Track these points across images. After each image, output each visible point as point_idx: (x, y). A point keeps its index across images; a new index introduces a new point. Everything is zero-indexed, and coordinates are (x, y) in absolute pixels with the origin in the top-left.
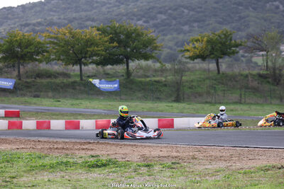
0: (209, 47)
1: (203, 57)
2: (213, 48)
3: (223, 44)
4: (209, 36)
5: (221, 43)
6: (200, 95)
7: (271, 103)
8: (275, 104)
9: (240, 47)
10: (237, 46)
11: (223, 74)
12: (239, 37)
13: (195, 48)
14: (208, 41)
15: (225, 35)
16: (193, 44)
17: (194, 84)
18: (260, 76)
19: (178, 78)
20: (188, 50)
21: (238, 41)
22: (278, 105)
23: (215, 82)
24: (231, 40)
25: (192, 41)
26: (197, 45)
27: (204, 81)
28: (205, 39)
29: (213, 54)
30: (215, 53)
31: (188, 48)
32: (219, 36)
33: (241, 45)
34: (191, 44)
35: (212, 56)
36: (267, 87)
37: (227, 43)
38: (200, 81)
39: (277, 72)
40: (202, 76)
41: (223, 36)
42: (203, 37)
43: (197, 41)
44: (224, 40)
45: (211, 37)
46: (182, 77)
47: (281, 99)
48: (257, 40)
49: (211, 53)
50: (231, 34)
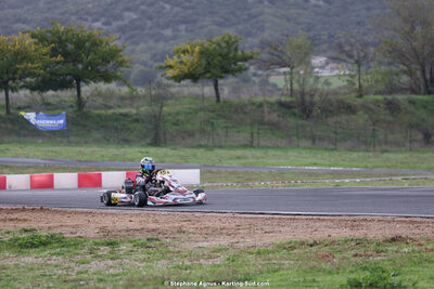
0: (204, 62)
1: (193, 77)
2: (209, 63)
3: (225, 56)
4: (202, 45)
5: (220, 55)
6: (190, 134)
7: (298, 146)
8: (304, 148)
9: (251, 61)
10: (245, 59)
11: (225, 102)
12: (248, 45)
13: (181, 62)
14: (201, 53)
15: (227, 43)
16: (179, 57)
17: (181, 118)
18: (282, 105)
19: (156, 109)
20: (171, 67)
21: (248, 52)
22: (310, 148)
23: (211, 114)
24: (236, 49)
25: (178, 52)
26: (185, 58)
28: (197, 49)
29: (209, 72)
30: (213, 70)
31: (171, 62)
32: (219, 45)
33: (251, 58)
34: (175, 57)
35: (208, 75)
36: (292, 121)
37: (231, 55)
38: (190, 113)
39: (307, 98)
40: (193, 106)
41: (224, 45)
42: (194, 46)
43: (184, 52)
44: (226, 50)
45: (206, 45)
46: (162, 107)
47: (313, 139)
48: (276, 50)
49: (207, 71)
50: (236, 42)
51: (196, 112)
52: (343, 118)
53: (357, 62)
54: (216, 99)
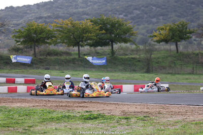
0: (171, 34)
1: (166, 41)
2: (173, 35)
3: (181, 31)
4: (170, 26)
5: (179, 31)
6: (164, 68)
9: (193, 34)
10: (191, 33)
11: (181, 53)
12: (192, 26)
13: (160, 34)
14: (170, 30)
15: (182, 25)
16: (159, 31)
17: (160, 60)
19: (148, 56)
20: (155, 36)
21: (192, 30)
23: (174, 59)
24: (186, 28)
25: (159, 29)
26: (162, 32)
27: (167, 57)
28: (168, 28)
29: (173, 39)
30: (175, 38)
31: (156, 34)
32: (178, 26)
33: (193, 32)
34: (157, 32)
35: (173, 40)
37: (184, 31)
38: (164, 58)
40: (166, 55)
41: (181, 26)
42: (166, 27)
43: (162, 29)
44: (181, 29)
45: (172, 26)
46: (151, 55)
49: (172, 38)
50: (186, 24)
54: (176, 51)
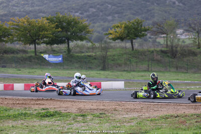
0: (126, 31)
1: (121, 38)
2: (129, 32)
3: (136, 29)
4: (126, 24)
5: (134, 28)
6: (120, 65)
7: (170, 71)
8: (173, 72)
10: (145, 30)
11: (136, 50)
12: (147, 24)
13: (116, 32)
14: (125, 27)
15: (137, 23)
16: (115, 29)
17: (116, 57)
18: (162, 52)
19: (104, 53)
20: (111, 34)
21: (147, 27)
22: (175, 72)
23: (130, 56)
24: (141, 26)
25: (114, 27)
26: (117, 30)
28: (123, 26)
30: (131, 36)
31: (111, 32)
32: (133, 24)
33: (148, 30)
34: (113, 29)
35: (128, 38)
36: (167, 59)
37: (139, 29)
38: (120, 55)
39: (174, 49)
40: (121, 52)
41: (136, 24)
42: (122, 24)
43: (117, 27)
44: (137, 26)
46: (107, 52)
47: (177, 68)
48: (160, 26)
49: (128, 36)
50: (141, 22)
51: (122, 55)
52: (191, 58)
53: (198, 32)
54: (132, 49)
